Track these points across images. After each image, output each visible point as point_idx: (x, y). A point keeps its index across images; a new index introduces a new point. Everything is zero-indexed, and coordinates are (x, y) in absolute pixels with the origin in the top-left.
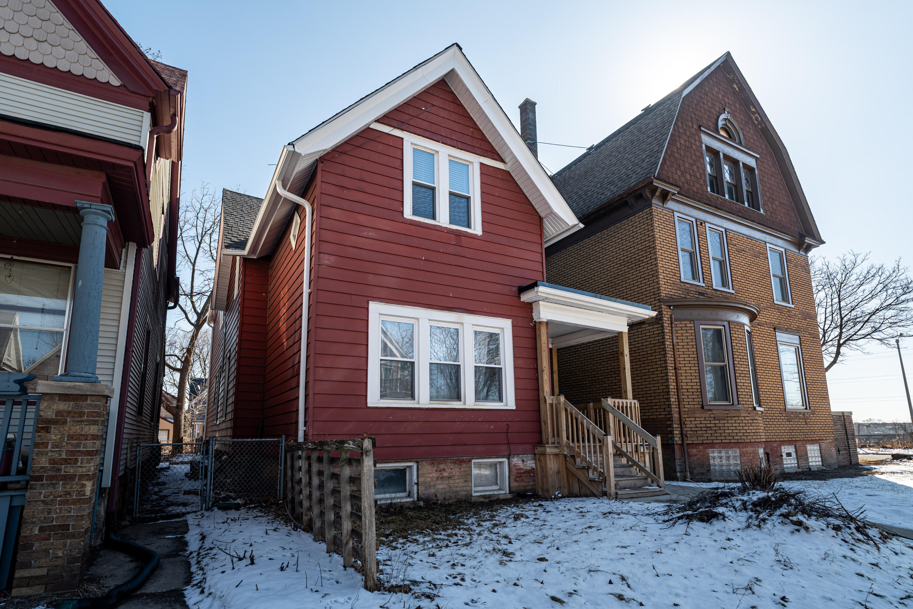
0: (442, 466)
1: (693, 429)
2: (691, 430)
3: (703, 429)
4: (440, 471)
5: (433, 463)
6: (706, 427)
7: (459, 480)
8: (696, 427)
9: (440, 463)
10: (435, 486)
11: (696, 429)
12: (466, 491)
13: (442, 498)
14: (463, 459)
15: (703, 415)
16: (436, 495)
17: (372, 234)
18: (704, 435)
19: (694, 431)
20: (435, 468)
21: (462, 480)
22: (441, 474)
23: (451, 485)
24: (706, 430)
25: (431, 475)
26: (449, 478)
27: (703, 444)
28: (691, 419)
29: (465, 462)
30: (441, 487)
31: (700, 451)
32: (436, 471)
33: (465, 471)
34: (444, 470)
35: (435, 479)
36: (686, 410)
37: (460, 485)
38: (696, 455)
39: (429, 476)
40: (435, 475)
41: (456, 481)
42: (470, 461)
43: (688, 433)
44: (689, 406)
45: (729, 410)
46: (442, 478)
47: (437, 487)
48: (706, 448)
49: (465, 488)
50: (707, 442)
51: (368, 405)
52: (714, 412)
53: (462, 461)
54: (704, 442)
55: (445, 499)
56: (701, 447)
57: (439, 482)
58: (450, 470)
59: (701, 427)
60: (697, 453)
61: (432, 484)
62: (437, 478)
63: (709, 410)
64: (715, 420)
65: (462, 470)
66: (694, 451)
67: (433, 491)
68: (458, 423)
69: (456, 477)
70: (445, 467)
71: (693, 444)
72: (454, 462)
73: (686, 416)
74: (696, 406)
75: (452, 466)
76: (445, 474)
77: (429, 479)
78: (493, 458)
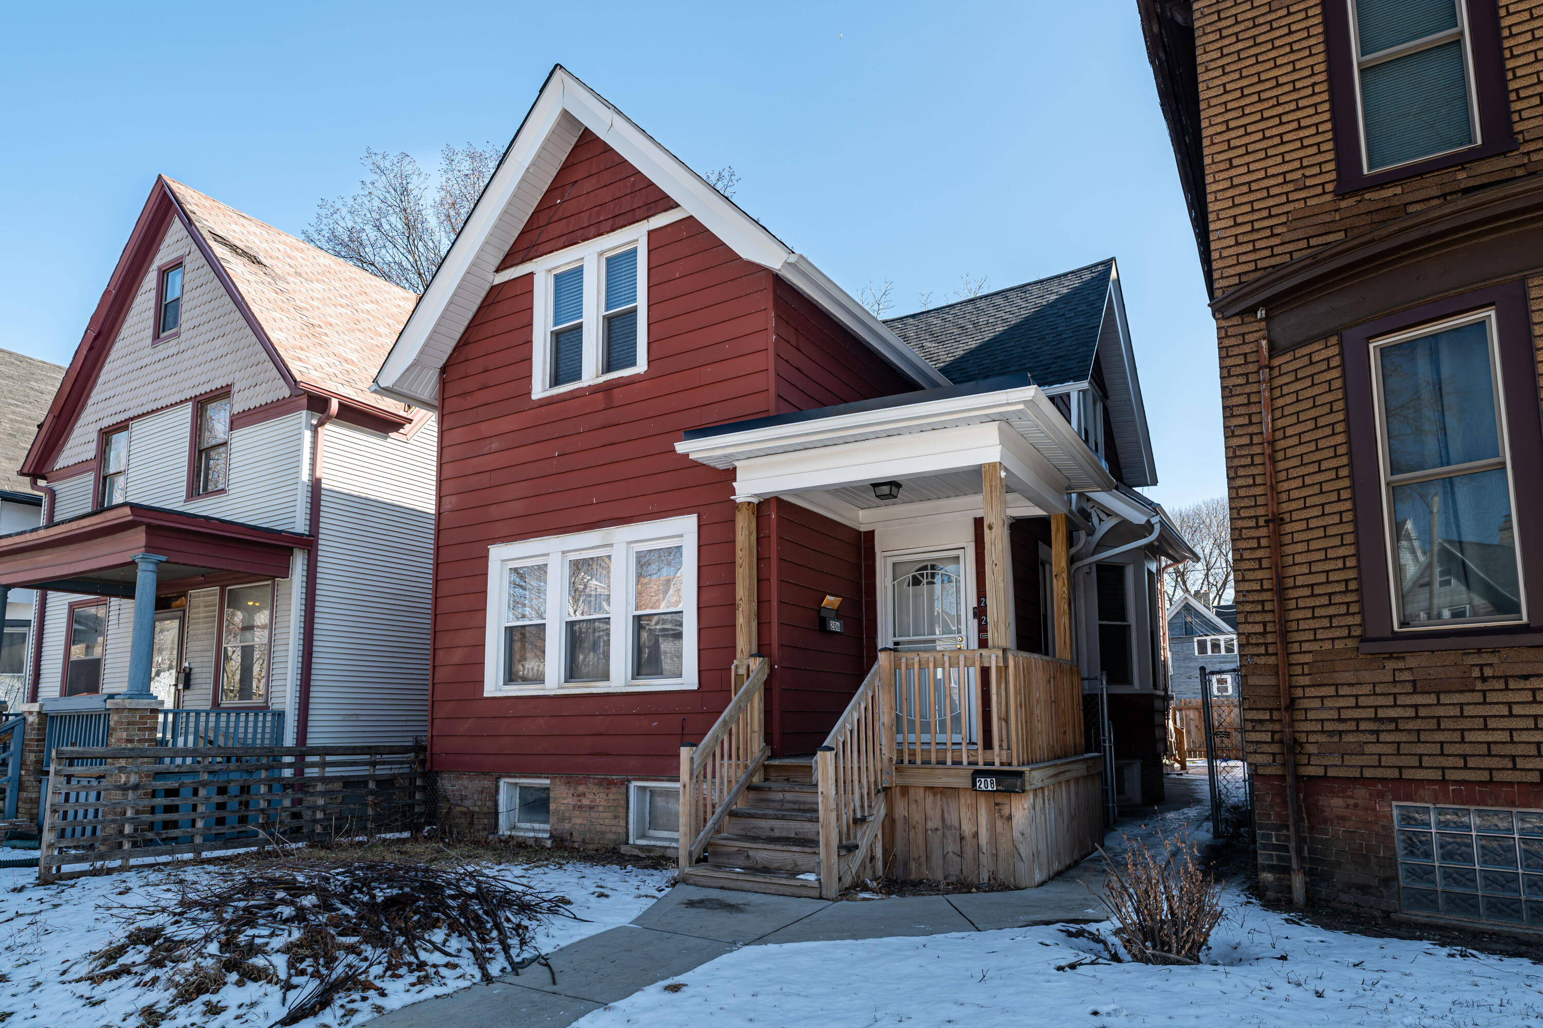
0: (581, 789)
1: (1329, 726)
2: (1323, 732)
3: (1363, 726)
4: (578, 796)
5: (569, 783)
6: (1376, 719)
7: (606, 815)
8: (1340, 720)
9: (578, 783)
10: (570, 819)
11: (1341, 727)
12: (615, 833)
13: (580, 840)
14: (613, 780)
15: (1366, 676)
16: (571, 834)
17: (495, 445)
18: (1369, 749)
19: (1331, 733)
20: (572, 791)
21: (610, 815)
22: (580, 801)
23: (593, 820)
24: (1377, 732)
25: (566, 802)
26: (590, 808)
27: (1362, 780)
28: (1323, 691)
29: (615, 784)
30: (579, 821)
31: (1356, 806)
32: (573, 795)
33: (614, 800)
34: (584, 794)
35: (571, 807)
36: (1308, 658)
37: (607, 821)
38: (1344, 818)
39: (562, 801)
40: (570, 801)
41: (602, 814)
42: (625, 783)
43: (1312, 738)
44: (1315, 647)
45: (1494, 651)
46: (580, 807)
47: (573, 822)
48: (1381, 795)
49: (613, 829)
50: (1379, 773)
51: (486, 695)
52: (1412, 662)
53: (611, 783)
54: (1368, 773)
55: (584, 841)
56: (1361, 794)
57: (577, 813)
58: (592, 796)
59: (1358, 720)
60: (1346, 812)
61: (567, 815)
62: (574, 806)
63: (1391, 656)
64: (1415, 692)
65: (611, 797)
66: (1335, 804)
67: (567, 826)
68: (600, 718)
69: (601, 809)
70: (586, 790)
71: (1325, 777)
72: (600, 784)
73: (1306, 681)
74: (1339, 645)
75: (595, 789)
76: (586, 802)
77: (562, 808)
78: (663, 780)
